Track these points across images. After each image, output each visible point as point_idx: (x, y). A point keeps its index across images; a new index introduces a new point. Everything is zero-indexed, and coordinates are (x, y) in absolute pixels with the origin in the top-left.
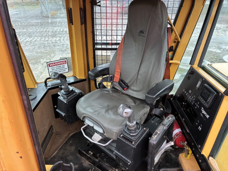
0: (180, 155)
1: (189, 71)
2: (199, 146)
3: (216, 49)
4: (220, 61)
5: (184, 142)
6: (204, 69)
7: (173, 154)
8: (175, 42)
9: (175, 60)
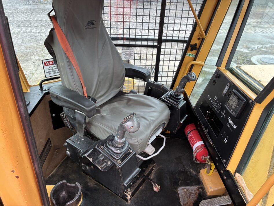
0: (201, 171)
1: (215, 73)
2: (224, 161)
3: (243, 49)
4: (248, 63)
5: (207, 156)
6: (232, 71)
7: (193, 170)
8: (199, 39)
9: (199, 61)
